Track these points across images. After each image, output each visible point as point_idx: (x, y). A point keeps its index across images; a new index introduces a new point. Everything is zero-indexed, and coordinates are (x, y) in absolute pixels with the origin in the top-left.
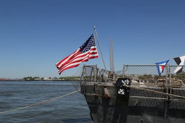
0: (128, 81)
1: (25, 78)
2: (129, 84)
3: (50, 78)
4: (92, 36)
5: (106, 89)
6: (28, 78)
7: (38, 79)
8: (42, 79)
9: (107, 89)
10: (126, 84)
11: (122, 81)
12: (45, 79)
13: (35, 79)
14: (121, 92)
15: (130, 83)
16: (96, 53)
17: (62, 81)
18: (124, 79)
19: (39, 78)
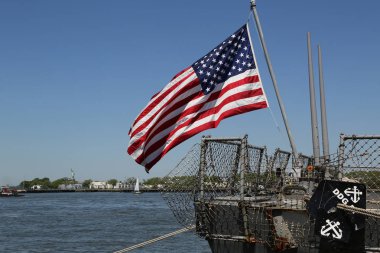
0: (356, 192)
1: (26, 185)
2: (362, 204)
3: (114, 182)
4: (242, 32)
5: (279, 219)
6: (37, 181)
7: (70, 187)
8: (87, 184)
9: (285, 219)
10: (350, 203)
11: (336, 192)
12: (96, 185)
13: (63, 187)
14: (332, 229)
15: (363, 198)
16: (258, 92)
17: (155, 190)
18: (343, 186)
19: (75, 182)
